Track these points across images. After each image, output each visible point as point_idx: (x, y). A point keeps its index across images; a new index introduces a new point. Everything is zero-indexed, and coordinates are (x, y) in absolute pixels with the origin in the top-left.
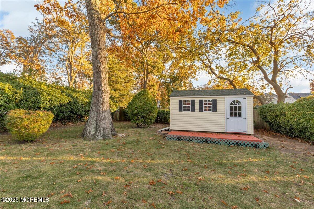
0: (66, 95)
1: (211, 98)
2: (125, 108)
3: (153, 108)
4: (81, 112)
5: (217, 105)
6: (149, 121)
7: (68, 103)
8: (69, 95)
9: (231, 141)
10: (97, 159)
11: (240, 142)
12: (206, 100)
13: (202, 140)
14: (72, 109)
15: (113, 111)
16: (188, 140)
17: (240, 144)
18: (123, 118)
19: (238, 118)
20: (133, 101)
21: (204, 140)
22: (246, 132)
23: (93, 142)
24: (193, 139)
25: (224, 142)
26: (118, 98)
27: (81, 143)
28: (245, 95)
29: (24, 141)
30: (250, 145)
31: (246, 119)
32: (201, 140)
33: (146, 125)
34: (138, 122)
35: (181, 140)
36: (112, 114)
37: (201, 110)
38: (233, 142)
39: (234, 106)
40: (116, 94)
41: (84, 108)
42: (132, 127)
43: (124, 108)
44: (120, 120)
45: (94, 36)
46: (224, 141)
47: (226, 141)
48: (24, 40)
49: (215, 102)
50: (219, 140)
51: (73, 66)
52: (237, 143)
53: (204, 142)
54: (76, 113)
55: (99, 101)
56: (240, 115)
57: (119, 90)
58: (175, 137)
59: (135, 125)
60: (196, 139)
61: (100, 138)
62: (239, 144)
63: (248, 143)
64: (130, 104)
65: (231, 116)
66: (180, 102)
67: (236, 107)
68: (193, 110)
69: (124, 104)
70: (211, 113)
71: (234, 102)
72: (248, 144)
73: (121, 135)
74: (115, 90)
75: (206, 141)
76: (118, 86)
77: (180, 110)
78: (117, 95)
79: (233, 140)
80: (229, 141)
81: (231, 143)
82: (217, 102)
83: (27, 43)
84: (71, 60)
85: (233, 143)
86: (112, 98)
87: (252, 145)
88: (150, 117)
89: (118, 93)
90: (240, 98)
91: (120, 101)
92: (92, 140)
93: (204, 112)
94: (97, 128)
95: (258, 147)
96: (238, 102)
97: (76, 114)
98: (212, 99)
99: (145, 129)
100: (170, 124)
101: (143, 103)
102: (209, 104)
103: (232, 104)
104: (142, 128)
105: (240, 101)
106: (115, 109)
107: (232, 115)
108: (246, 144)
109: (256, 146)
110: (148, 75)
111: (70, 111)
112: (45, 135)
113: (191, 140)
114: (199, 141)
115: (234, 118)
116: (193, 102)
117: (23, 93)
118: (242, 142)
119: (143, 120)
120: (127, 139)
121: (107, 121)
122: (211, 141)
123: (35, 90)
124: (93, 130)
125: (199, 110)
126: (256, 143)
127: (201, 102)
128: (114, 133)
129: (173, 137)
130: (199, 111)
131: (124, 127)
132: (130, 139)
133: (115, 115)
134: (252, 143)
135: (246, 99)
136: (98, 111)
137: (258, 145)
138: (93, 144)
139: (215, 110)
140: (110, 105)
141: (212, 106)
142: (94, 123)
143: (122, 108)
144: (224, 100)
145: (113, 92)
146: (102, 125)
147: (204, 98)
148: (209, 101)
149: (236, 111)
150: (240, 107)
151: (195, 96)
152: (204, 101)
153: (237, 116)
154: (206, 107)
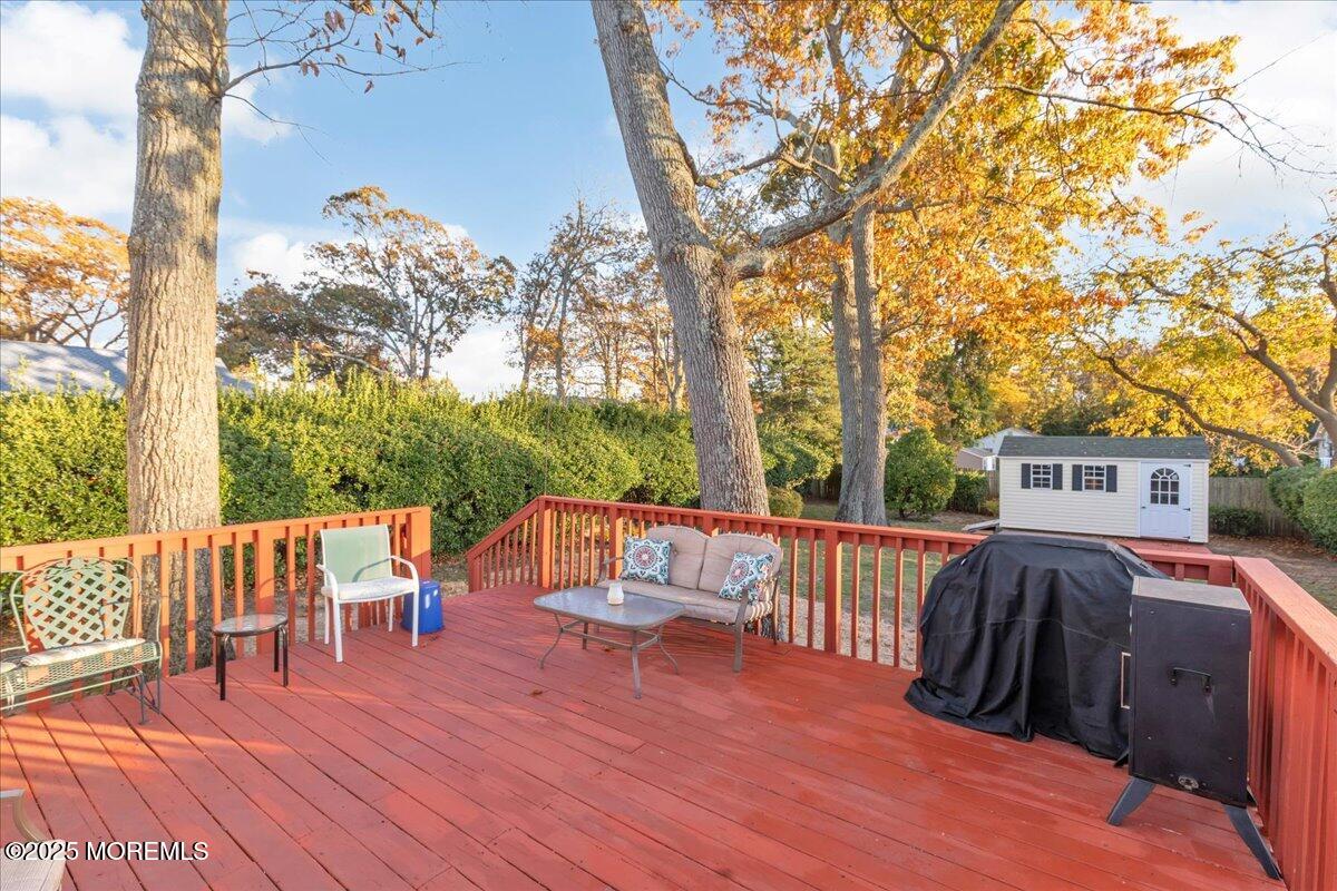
1: (1103, 462)
5: (1118, 478)
12: (1091, 465)
19: (1169, 507)
22: (1190, 538)
28: (1188, 457)
31: (1189, 509)
37: (1076, 486)
39: (1160, 480)
49: (1112, 470)
56: (1175, 500)
65: (1152, 502)
66: (1025, 468)
67: (1165, 484)
68: (1058, 485)
70: (1102, 495)
71: (1161, 471)
77: (1025, 485)
90: (1175, 465)
93: (1085, 494)
96: (1169, 472)
98: (1105, 465)
100: (997, 516)
102: (1098, 474)
103: (1154, 476)
105: (1176, 471)
107: (1154, 499)
115: (1159, 506)
116: (1057, 468)
125: (1073, 487)
127: (1077, 469)
135: (1190, 466)
139: (1112, 487)
141: (1104, 478)
144: (1134, 466)
147: (1085, 462)
148: (1098, 468)
149: (1164, 490)
150: (1175, 485)
151: (1061, 455)
152: (1087, 468)
153: (1167, 503)
154: (1090, 481)
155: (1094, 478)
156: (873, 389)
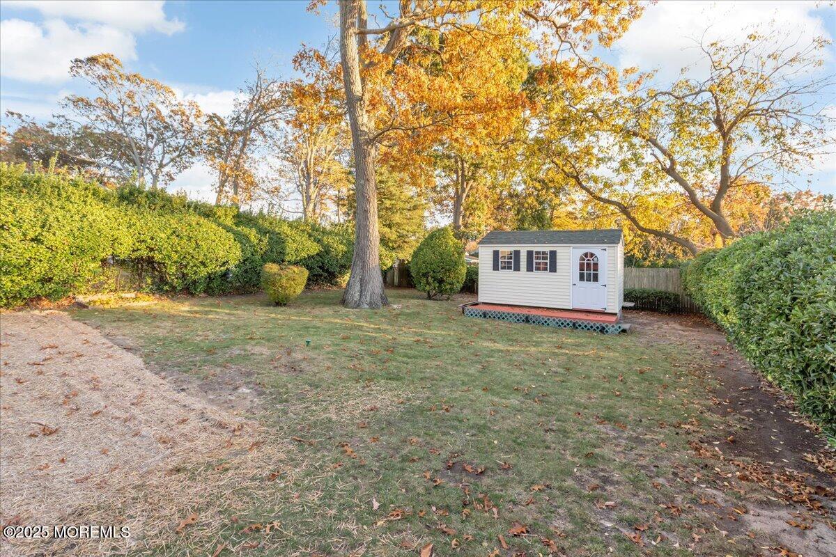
0: (315, 241)
1: (547, 248)
2: (409, 262)
3: (455, 263)
4: (334, 269)
5: (557, 261)
6: (448, 287)
7: (318, 254)
8: (319, 241)
9: (565, 321)
10: (365, 324)
11: (580, 323)
12: (539, 250)
13: (521, 318)
14: (323, 263)
15: (385, 268)
16: (499, 318)
17: (580, 326)
18: (405, 282)
19: (592, 284)
20: (420, 249)
21: (524, 318)
22: (605, 309)
23: (358, 310)
24: (506, 316)
25: (554, 323)
26: (395, 242)
27: (343, 310)
28: (604, 243)
29: (278, 304)
30: (595, 327)
31: (605, 286)
32: (518, 318)
33: (442, 295)
34: (427, 288)
35: (488, 317)
36: (384, 274)
37: (530, 269)
38: (568, 322)
39: (585, 262)
40: (392, 234)
41: (340, 261)
42: (418, 298)
43: (406, 262)
44: (400, 286)
45: (360, 164)
46: (554, 320)
47: (557, 320)
48: (219, 119)
49: (553, 254)
50: (546, 319)
51: (312, 176)
52: (574, 324)
53: (523, 321)
54: (328, 269)
55: (365, 253)
56: (596, 278)
57: (398, 225)
58: (479, 313)
59: (425, 295)
60: (511, 317)
61: (366, 306)
62: (577, 325)
63: (592, 324)
64: (416, 255)
65: (580, 280)
66: (496, 253)
67: (588, 265)
68: (517, 268)
69: (406, 255)
70: (546, 275)
71: (586, 255)
72: (592, 327)
73: (395, 306)
74: (390, 226)
75: (527, 320)
76: (397, 218)
77: (496, 267)
78: (394, 237)
79: (568, 319)
80: (563, 321)
81: (565, 324)
82: (557, 254)
83: (223, 124)
84: (310, 165)
85: (568, 324)
86: (384, 241)
87: (598, 328)
88: (449, 280)
89: (396, 233)
90: (596, 249)
91: (399, 246)
92: (356, 308)
93: (535, 274)
94: (361, 292)
95: (607, 331)
96: (592, 255)
97: (327, 271)
98: (548, 250)
99: (439, 302)
100: (477, 293)
101: (437, 253)
102: (544, 258)
103: (582, 259)
104: (434, 300)
105: (596, 254)
106: (389, 263)
107: (582, 278)
108: (589, 327)
109: (603, 330)
110: (465, 183)
111: (320, 267)
112: (299, 298)
113: (503, 318)
114: (516, 320)
115: (585, 283)
116: (517, 253)
117: (268, 242)
118: (583, 323)
119: (437, 285)
120: (403, 310)
121: (376, 283)
122: (534, 320)
123: (279, 235)
124: (357, 294)
125: (527, 268)
126: (604, 325)
127: (530, 253)
128: (385, 302)
129: (476, 313)
130: (527, 271)
131: (405, 297)
132: (408, 311)
133: (389, 275)
134: (598, 325)
135: (605, 250)
136: (363, 267)
137: (607, 329)
138: (357, 312)
139: (553, 269)
140: (381, 256)
141: (548, 261)
142: (358, 284)
143: (404, 260)
144: (568, 251)
145: (387, 229)
146: (369, 288)
147: (536, 248)
148: (544, 253)
149: (589, 271)
150: (596, 265)
151: (519, 243)
152: (536, 252)
153: (590, 281)
154: (539, 263)
155: (541, 261)
156: (362, 182)
